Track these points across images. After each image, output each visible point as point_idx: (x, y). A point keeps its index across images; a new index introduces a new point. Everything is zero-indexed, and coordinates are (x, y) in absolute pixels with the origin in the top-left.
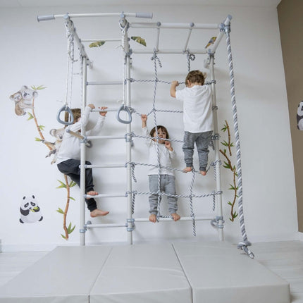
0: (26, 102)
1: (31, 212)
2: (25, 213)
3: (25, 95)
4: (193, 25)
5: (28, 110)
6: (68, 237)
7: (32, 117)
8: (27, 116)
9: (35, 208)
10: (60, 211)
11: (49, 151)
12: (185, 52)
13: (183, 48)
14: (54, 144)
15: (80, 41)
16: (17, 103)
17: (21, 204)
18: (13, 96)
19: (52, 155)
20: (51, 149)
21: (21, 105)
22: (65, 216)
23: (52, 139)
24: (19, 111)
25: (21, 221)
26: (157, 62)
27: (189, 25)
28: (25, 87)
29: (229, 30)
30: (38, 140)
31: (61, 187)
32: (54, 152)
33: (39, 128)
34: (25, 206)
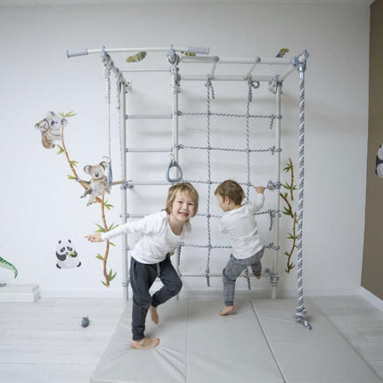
0: (53, 132)
1: (67, 257)
2: (62, 258)
3: (53, 123)
4: (259, 60)
5: (57, 142)
6: (108, 284)
7: (62, 150)
8: (57, 149)
9: (72, 252)
10: (100, 257)
11: (84, 191)
14: (89, 183)
15: (118, 71)
16: (43, 133)
17: (58, 248)
18: (38, 125)
19: (88, 196)
20: (86, 188)
21: (49, 135)
22: (105, 262)
23: (87, 177)
24: (47, 143)
25: (58, 266)
27: (254, 60)
28: (52, 113)
30: (71, 178)
31: (99, 231)
32: (90, 192)
33: (72, 164)
34: (62, 251)
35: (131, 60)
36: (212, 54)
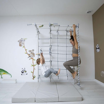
0: (22, 43)
1: (24, 72)
2: (23, 72)
3: (22, 41)
4: (68, 26)
5: (23, 45)
6: (34, 79)
7: (24, 47)
8: (23, 47)
9: (25, 71)
10: (32, 72)
11: (28, 56)
12: (66, 30)
13: (66, 29)
14: (30, 54)
15: (38, 28)
16: (20, 43)
18: (18, 41)
19: (29, 57)
20: (29, 56)
21: (21, 43)
22: (33, 73)
23: (29, 53)
24: (20, 45)
25: (22, 74)
26: (58, 33)
27: (67, 26)
28: (22, 38)
29: (78, 27)
30: (26, 53)
31: (32, 66)
32: (30, 56)
33: (26, 50)
34: (23, 71)
35: (40, 27)
36: (58, 25)
